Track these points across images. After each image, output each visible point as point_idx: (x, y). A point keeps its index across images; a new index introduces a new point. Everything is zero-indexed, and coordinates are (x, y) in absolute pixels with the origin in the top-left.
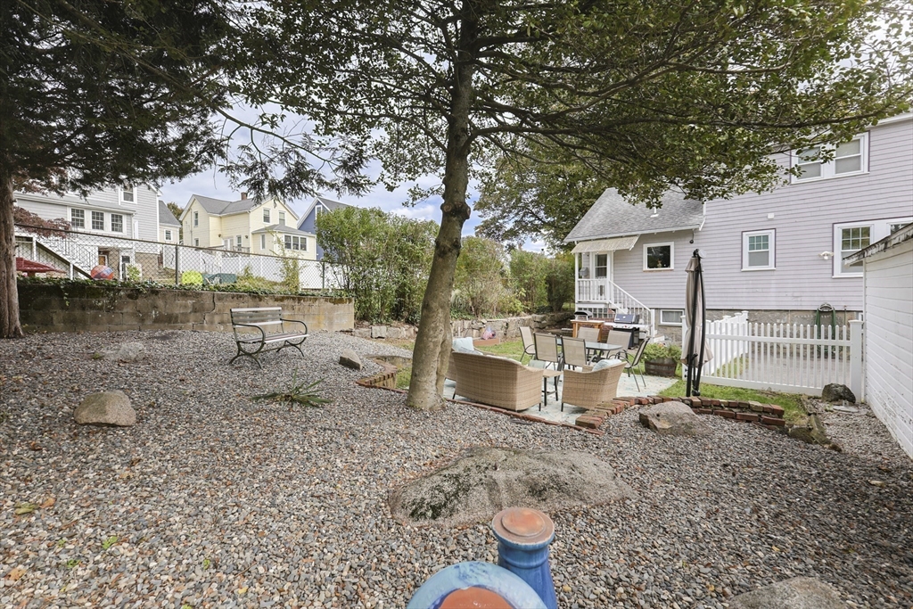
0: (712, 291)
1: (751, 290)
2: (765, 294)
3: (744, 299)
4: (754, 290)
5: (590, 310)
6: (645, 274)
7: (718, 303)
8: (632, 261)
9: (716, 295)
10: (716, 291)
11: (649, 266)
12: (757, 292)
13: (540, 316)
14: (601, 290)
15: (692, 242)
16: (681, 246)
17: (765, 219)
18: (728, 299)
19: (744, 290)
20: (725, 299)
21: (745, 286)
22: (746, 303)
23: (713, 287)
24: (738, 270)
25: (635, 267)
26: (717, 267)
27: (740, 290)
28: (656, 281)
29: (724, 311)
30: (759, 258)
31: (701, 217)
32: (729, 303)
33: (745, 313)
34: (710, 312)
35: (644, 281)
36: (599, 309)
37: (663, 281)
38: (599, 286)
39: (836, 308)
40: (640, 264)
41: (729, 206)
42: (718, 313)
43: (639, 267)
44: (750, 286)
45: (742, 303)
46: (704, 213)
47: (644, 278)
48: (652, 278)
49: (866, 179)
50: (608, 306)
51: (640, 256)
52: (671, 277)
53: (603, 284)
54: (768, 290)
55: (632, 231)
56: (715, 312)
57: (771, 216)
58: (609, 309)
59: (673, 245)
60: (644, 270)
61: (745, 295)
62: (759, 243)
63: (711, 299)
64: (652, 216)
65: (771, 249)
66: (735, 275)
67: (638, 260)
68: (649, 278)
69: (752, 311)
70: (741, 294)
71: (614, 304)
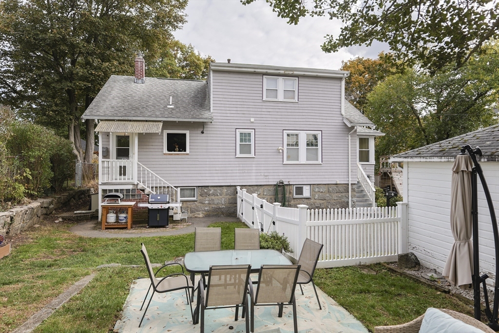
0: (217, 172)
1: (241, 172)
2: (249, 174)
3: (237, 178)
4: (243, 171)
6: (165, 156)
7: (221, 181)
8: (154, 144)
9: (220, 175)
10: (219, 172)
11: (168, 150)
12: (245, 173)
14: (123, 171)
15: (202, 133)
16: (194, 135)
17: (249, 122)
18: (228, 178)
19: (237, 171)
20: (225, 178)
21: (238, 169)
22: (239, 181)
23: (217, 169)
24: (234, 157)
25: (157, 150)
26: (220, 154)
27: (235, 171)
28: (174, 163)
29: (224, 187)
30: (245, 149)
31: (209, 113)
32: (228, 181)
33: (238, 188)
34: (215, 188)
35: (165, 163)
36: (126, 190)
37: (180, 163)
38: (120, 167)
39: (285, 183)
40: (161, 147)
41: (228, 109)
42: (221, 188)
43: (160, 150)
44: (241, 168)
45: (236, 181)
46: (212, 111)
47: (165, 160)
48: (171, 160)
49: (297, 105)
50: (136, 187)
51: (160, 140)
52: (187, 160)
53: (124, 165)
54: (251, 171)
55: (157, 117)
56: (219, 188)
57: (252, 120)
58: (137, 189)
59: (187, 133)
60: (164, 152)
61: (238, 174)
62: (245, 137)
63: (216, 178)
64: (168, 107)
65: (252, 143)
66: (232, 160)
67: (159, 144)
68: (169, 160)
69: (242, 186)
70: (235, 174)
71: (142, 184)
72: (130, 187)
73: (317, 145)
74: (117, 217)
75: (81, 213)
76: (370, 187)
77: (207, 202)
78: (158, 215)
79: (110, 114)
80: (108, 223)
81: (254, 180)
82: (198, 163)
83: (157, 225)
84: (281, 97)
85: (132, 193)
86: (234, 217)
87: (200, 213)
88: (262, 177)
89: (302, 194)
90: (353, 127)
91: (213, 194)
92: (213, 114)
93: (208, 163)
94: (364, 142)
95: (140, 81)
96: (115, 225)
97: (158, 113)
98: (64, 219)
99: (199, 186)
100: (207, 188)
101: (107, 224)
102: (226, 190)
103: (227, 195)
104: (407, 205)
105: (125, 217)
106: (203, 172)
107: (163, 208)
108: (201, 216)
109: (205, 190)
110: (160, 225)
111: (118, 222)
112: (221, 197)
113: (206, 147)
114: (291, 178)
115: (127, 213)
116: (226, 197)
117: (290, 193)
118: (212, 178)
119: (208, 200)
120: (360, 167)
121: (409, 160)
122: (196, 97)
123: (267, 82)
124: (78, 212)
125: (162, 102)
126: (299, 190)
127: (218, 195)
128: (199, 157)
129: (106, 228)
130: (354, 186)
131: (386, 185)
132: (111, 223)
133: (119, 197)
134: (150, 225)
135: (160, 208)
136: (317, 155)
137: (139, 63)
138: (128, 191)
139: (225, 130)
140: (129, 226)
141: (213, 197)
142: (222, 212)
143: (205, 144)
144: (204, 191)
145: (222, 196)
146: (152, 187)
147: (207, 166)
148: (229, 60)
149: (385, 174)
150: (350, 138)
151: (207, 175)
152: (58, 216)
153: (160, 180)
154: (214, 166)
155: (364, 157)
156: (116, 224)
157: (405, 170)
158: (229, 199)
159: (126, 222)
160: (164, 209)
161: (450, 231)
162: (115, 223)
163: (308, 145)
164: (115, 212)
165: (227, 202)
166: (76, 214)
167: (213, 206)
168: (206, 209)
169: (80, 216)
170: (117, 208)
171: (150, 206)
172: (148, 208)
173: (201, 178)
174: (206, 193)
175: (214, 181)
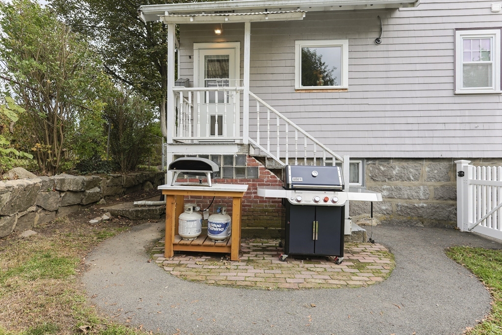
0: (410, 127)
1: (467, 127)
2: (487, 133)
3: (458, 141)
4: (473, 126)
5: (215, 158)
6: (298, 96)
7: (418, 148)
8: (276, 70)
9: (416, 134)
10: (415, 127)
12: (476, 129)
13: (80, 178)
14: (217, 123)
15: (378, 41)
16: (360, 48)
17: (487, 12)
18: (435, 141)
19: (458, 126)
20: (429, 141)
21: (459, 120)
22: (461, 148)
23: (410, 120)
24: (450, 93)
25: (281, 83)
26: (417, 87)
27: (452, 127)
28: (317, 108)
29: (424, 162)
30: (477, 74)
32: (435, 148)
34: (404, 164)
36: (226, 157)
37: (329, 108)
38: (213, 118)
40: (290, 77)
42: (417, 164)
43: (288, 83)
44: (467, 120)
45: (453, 148)
47: (298, 102)
48: (310, 102)
50: (245, 150)
51: (289, 63)
52: (343, 101)
53: (220, 114)
54: (492, 126)
56: (411, 164)
57: (496, 7)
58: (250, 156)
59: (345, 44)
60: (297, 87)
61: (459, 133)
63: (408, 141)
65: (496, 61)
66: (445, 100)
67: (287, 70)
68: (306, 102)
70: (452, 133)
71: (257, 144)
72: (233, 151)
74: (204, 223)
75: (144, 206)
77: (385, 193)
78: (316, 224)
80: (182, 238)
83: (310, 251)
85: (237, 164)
86: (450, 228)
91: (400, 177)
93: (388, 108)
96: (198, 245)
98: (114, 214)
99: (368, 159)
100: (385, 164)
101: (177, 241)
102: (427, 169)
103: (430, 178)
105: (225, 226)
106: (378, 127)
107: (329, 203)
108: (373, 222)
109: (382, 168)
110: (319, 252)
111: (207, 238)
112: (416, 183)
113: (384, 75)
115: (230, 213)
116: (429, 183)
118: (398, 141)
119: (387, 189)
124: (140, 202)
127: (409, 179)
128: (369, 96)
129: (178, 253)
132: (188, 238)
133: (209, 168)
134: (292, 251)
135: (322, 203)
138: (228, 159)
139: (430, 33)
140: (235, 252)
141: (399, 183)
142: (421, 219)
144: (379, 169)
145: (420, 182)
147: (388, 114)
151: (387, 134)
152: (105, 209)
154: (402, 114)
156: (200, 242)
158: (436, 189)
159: (227, 240)
162: (198, 237)
164: (198, 209)
165: (432, 195)
167: (400, 202)
168: (384, 208)
169: (142, 211)
170: (204, 197)
171: (293, 197)
172: (285, 201)
173: (372, 141)
174: (384, 174)
175: (403, 148)
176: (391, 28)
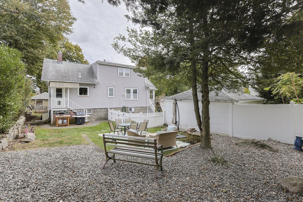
6: (78, 97)
7: (102, 106)
8: (73, 92)
10: (101, 103)
11: (80, 94)
14: (59, 103)
15: (94, 88)
16: (91, 88)
17: (112, 84)
25: (75, 94)
26: (101, 96)
27: (107, 103)
30: (111, 94)
31: (97, 80)
33: (109, 109)
34: (99, 109)
35: (78, 99)
39: (126, 107)
40: (77, 93)
41: (104, 79)
44: (110, 102)
45: (108, 106)
46: (98, 79)
48: (81, 98)
49: (130, 79)
50: (68, 109)
51: (77, 91)
52: (88, 98)
53: (60, 101)
54: (113, 103)
55: (76, 81)
56: (101, 109)
57: (114, 83)
59: (88, 88)
60: (78, 95)
61: (108, 104)
62: (111, 90)
63: (100, 105)
64: (79, 76)
65: (114, 92)
66: (106, 98)
69: (110, 108)
70: (107, 104)
71: (71, 108)
73: (136, 93)
75: (39, 121)
76: (153, 108)
77: (96, 115)
78: (81, 120)
79: (54, 79)
80: (58, 124)
81: (115, 106)
82: (93, 99)
83: (80, 124)
84: (124, 76)
85: (67, 112)
86: (107, 120)
87: (93, 119)
88: (118, 105)
89: (132, 111)
90: (149, 87)
91: (99, 112)
92: (99, 81)
93: (96, 100)
94: (151, 92)
95: (61, 63)
97: (76, 79)
99: (93, 109)
100: (96, 109)
102: (103, 110)
103: (104, 112)
104: (165, 111)
108: (94, 120)
112: (102, 113)
114: (128, 105)
115: (67, 120)
117: (127, 110)
118: (98, 105)
120: (150, 100)
121: (166, 100)
122: (88, 72)
123: (119, 70)
124: (37, 121)
125: (75, 74)
126: (131, 109)
128: (93, 97)
129: (58, 126)
130: (149, 107)
131: (158, 107)
134: (77, 124)
135: (81, 117)
136: (137, 97)
137: (60, 55)
138: (65, 111)
139: (103, 87)
140: (68, 125)
141: (98, 113)
142: (102, 119)
143: (95, 92)
146: (75, 109)
148: (105, 60)
149: (157, 103)
150: (147, 91)
151: (96, 104)
152: (27, 123)
153: (79, 106)
155: (151, 97)
156: (62, 124)
157: (165, 103)
159: (67, 123)
160: (83, 118)
161: (173, 115)
163: (134, 93)
164: (62, 119)
165: (104, 115)
166: (35, 122)
167: (99, 116)
168: (96, 117)
169: (39, 123)
172: (76, 117)
173: (94, 106)
174: (96, 111)
175: (99, 107)
176: (98, 87)
